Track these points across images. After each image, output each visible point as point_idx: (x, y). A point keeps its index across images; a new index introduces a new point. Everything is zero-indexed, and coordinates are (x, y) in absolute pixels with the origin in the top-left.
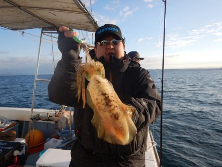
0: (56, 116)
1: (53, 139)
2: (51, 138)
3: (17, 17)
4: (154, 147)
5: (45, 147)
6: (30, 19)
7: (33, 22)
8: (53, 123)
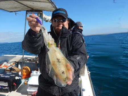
0: (36, 59)
1: (35, 71)
2: (34, 71)
3: (13, 5)
4: (89, 74)
5: (31, 75)
6: (20, 6)
7: (21, 7)
8: (34, 62)
